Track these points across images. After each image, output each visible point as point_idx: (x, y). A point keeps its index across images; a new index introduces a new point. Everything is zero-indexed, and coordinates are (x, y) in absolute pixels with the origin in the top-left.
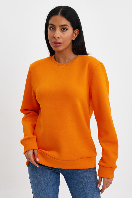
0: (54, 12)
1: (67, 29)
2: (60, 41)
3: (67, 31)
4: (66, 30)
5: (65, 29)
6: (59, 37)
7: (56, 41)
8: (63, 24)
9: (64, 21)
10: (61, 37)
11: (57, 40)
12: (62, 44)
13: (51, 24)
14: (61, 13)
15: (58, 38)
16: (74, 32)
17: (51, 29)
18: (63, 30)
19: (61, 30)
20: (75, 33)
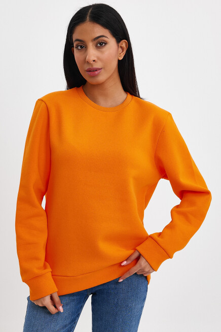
0: (79, 18)
1: (106, 43)
2: (97, 65)
3: (107, 46)
4: (105, 45)
5: (103, 43)
6: (95, 59)
7: (91, 67)
8: (98, 35)
9: (99, 31)
10: (98, 58)
11: (92, 65)
12: (103, 70)
13: (77, 40)
14: (90, 17)
15: (94, 61)
16: (120, 45)
17: (79, 48)
18: (99, 45)
19: (96, 46)
20: (121, 47)
